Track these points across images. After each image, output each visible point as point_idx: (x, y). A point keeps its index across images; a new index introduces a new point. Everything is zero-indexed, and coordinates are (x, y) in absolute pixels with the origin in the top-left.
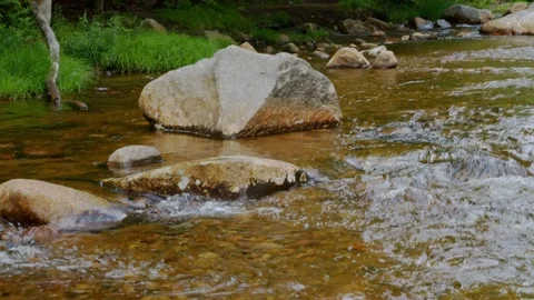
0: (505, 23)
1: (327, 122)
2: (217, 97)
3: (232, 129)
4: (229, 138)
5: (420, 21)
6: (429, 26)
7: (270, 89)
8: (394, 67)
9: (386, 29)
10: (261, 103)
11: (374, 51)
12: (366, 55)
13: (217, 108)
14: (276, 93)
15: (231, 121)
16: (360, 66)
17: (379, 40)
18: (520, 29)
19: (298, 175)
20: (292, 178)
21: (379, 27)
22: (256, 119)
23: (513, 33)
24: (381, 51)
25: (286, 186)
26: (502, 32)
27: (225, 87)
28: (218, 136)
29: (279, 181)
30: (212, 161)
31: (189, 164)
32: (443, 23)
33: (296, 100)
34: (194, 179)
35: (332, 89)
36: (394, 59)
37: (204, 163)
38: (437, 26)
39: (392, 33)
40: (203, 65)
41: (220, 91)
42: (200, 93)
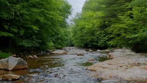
0: (54, 52)
1: (26, 68)
2: (8, 64)
3: (10, 69)
4: (10, 71)
5: (42, 52)
6: (43, 52)
7: (17, 63)
8: (37, 59)
9: (36, 53)
10: (15, 65)
11: (34, 56)
12: (33, 57)
13: (8, 66)
14: (18, 64)
15: (10, 68)
16: (32, 58)
17: (35, 54)
18: (56, 53)
19: (20, 77)
20: (19, 78)
21: (36, 52)
22: (14, 68)
23: (55, 54)
24: (35, 56)
25: (18, 79)
26: (53, 54)
27: (10, 62)
28: (8, 70)
29: (17, 78)
30: (6, 75)
31: (2, 76)
32: (45, 52)
33: (21, 65)
34: (3, 78)
35: (26, 63)
36: (37, 58)
37: (5, 76)
38: (44, 52)
39: (37, 53)
40: (6, 59)
41: (9, 63)
42: (6, 63)
